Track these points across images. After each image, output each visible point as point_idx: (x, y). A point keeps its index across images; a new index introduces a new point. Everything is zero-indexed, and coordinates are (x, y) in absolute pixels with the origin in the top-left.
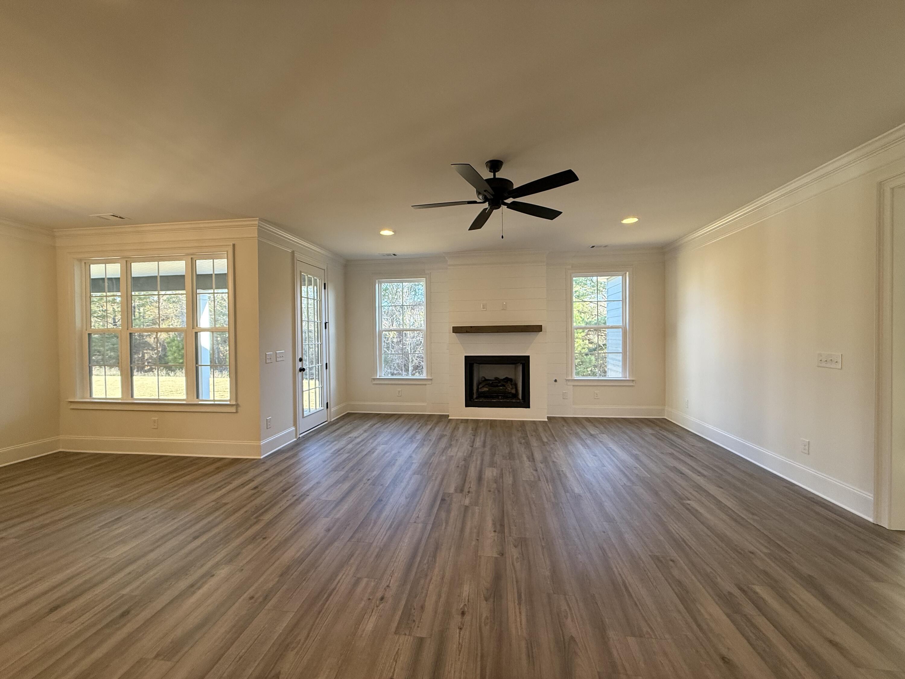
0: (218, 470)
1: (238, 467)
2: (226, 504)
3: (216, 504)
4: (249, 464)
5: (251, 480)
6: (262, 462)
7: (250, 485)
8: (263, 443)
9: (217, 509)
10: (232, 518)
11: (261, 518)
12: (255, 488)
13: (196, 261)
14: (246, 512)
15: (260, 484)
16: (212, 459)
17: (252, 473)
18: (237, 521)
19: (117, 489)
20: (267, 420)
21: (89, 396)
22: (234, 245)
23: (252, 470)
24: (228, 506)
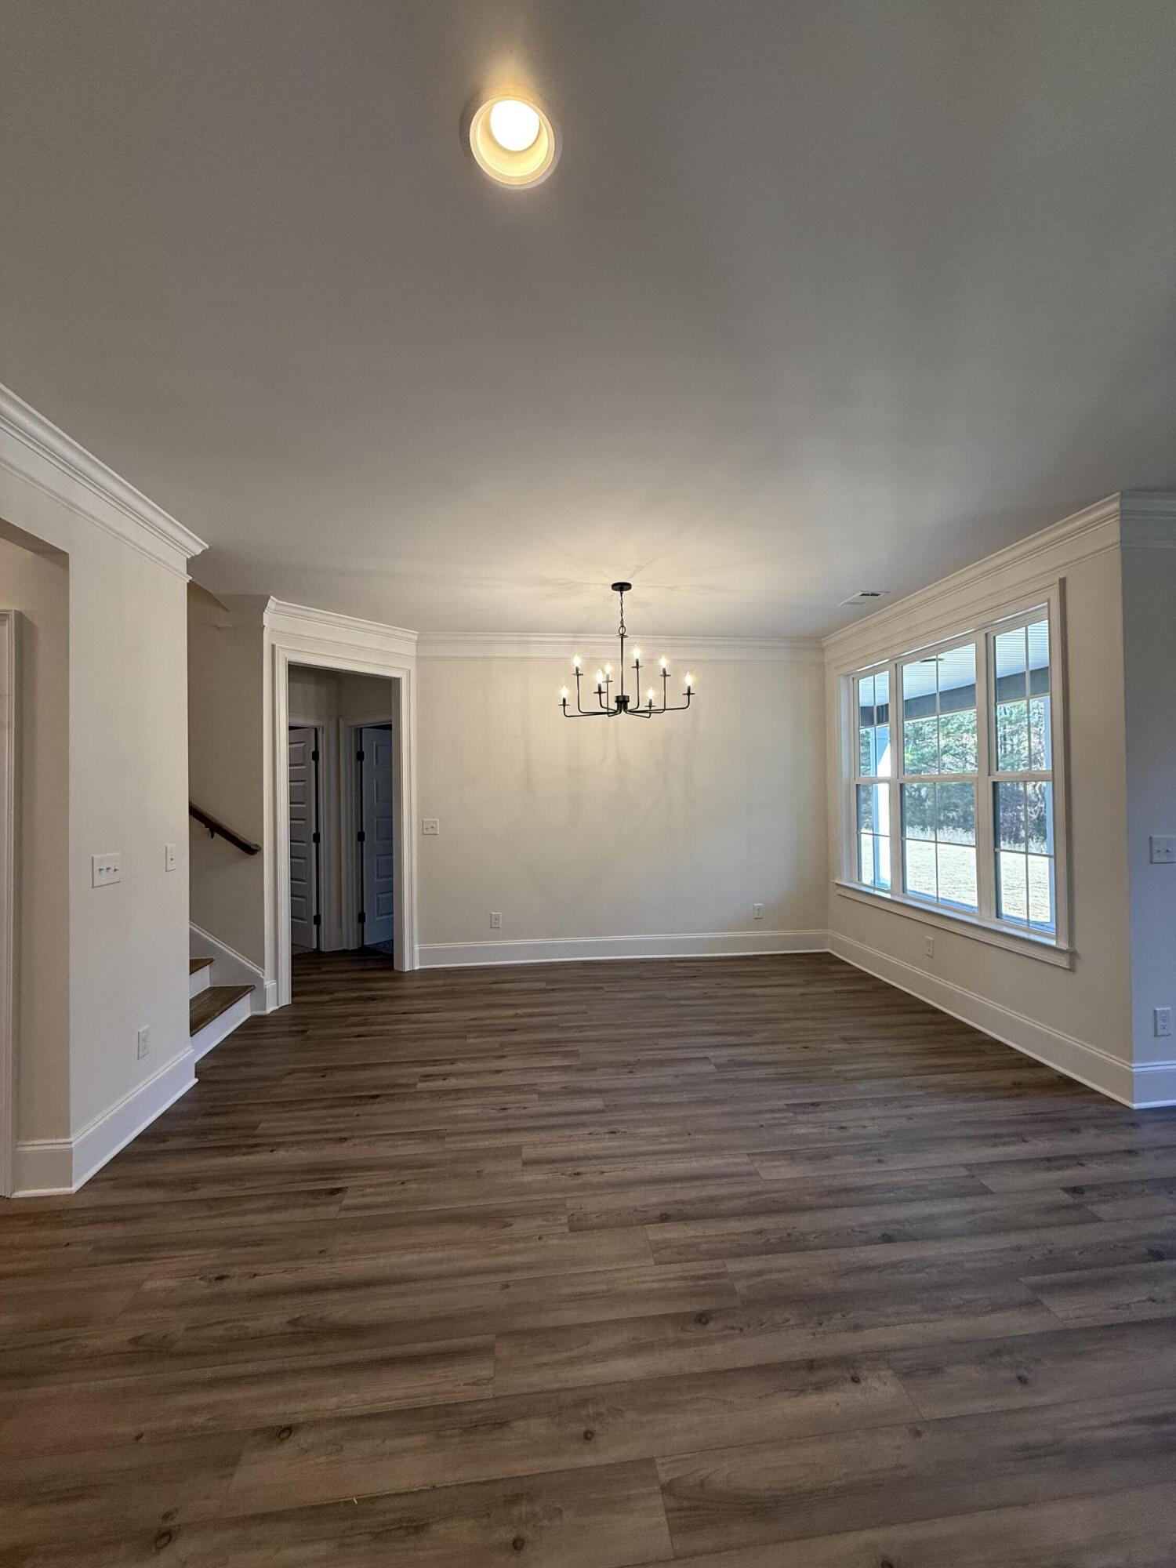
0: (1018, 1089)
1: (1062, 1103)
2: (986, 1191)
3: (966, 1176)
4: (1093, 1109)
5: (1077, 1160)
6: (1132, 1120)
7: (1067, 1173)
8: (1138, 1068)
9: (961, 1194)
10: (983, 1244)
11: (1047, 1301)
12: (1076, 1190)
13: (994, 637)
14: (1019, 1249)
15: (1093, 1188)
16: (1019, 1057)
17: (1089, 1140)
18: (985, 1260)
19: (846, 1046)
20: (1155, 1011)
21: (857, 879)
22: (1063, 582)
23: (1094, 1131)
24: (987, 1202)
